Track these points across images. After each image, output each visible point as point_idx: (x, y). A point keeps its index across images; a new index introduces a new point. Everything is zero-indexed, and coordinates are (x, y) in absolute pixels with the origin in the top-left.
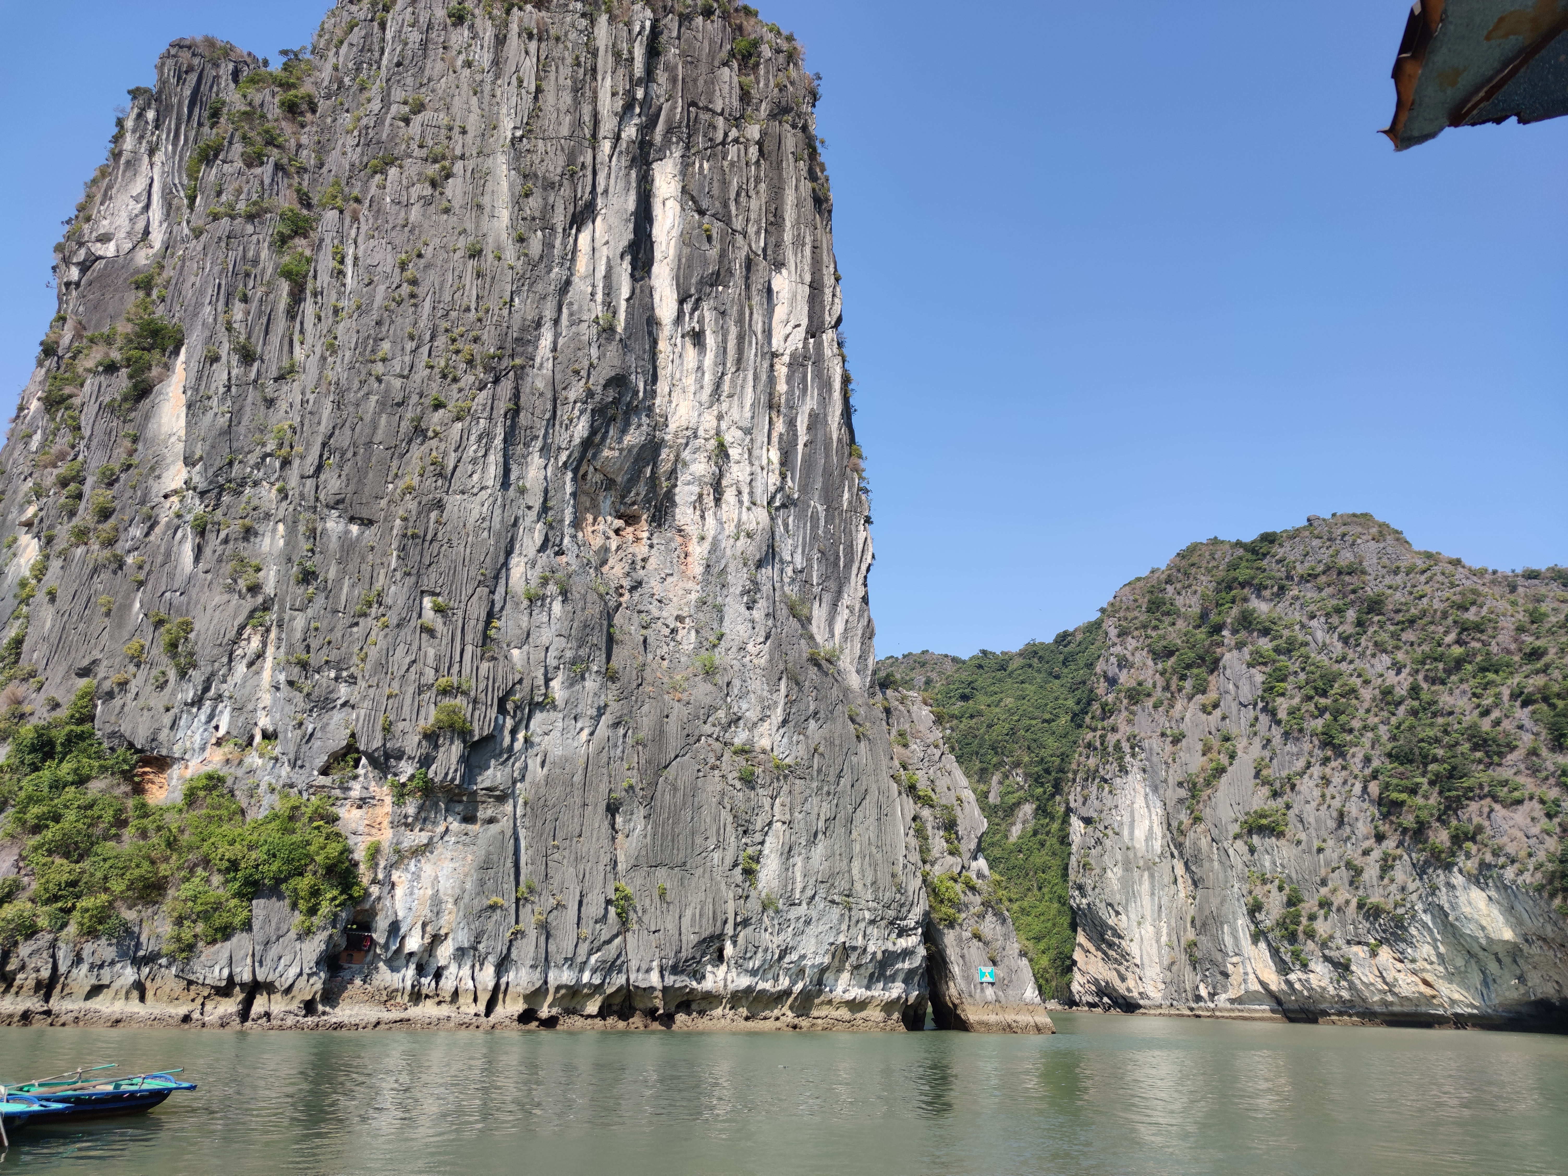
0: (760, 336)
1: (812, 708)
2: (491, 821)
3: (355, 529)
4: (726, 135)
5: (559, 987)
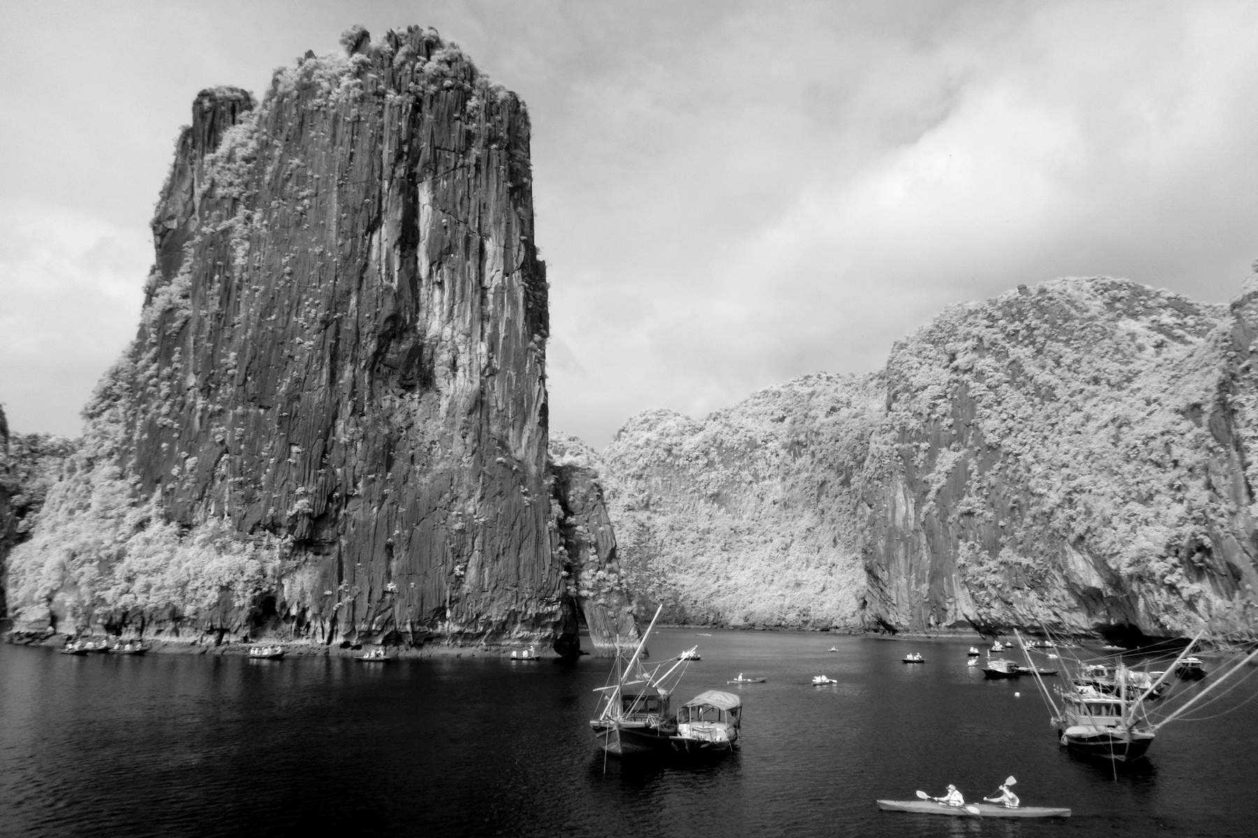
0: (474, 281)
2: (328, 554)
3: (262, 411)
4: (456, 164)
5: (360, 632)
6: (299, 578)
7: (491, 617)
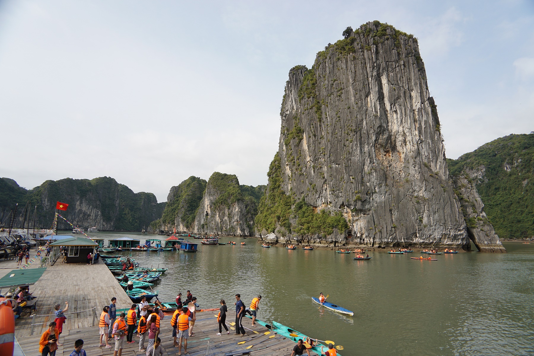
0: (409, 108)
1: (432, 186)
2: (368, 214)
3: (337, 166)
4: (395, 66)
5: (384, 242)
6: (359, 223)
7: (435, 236)
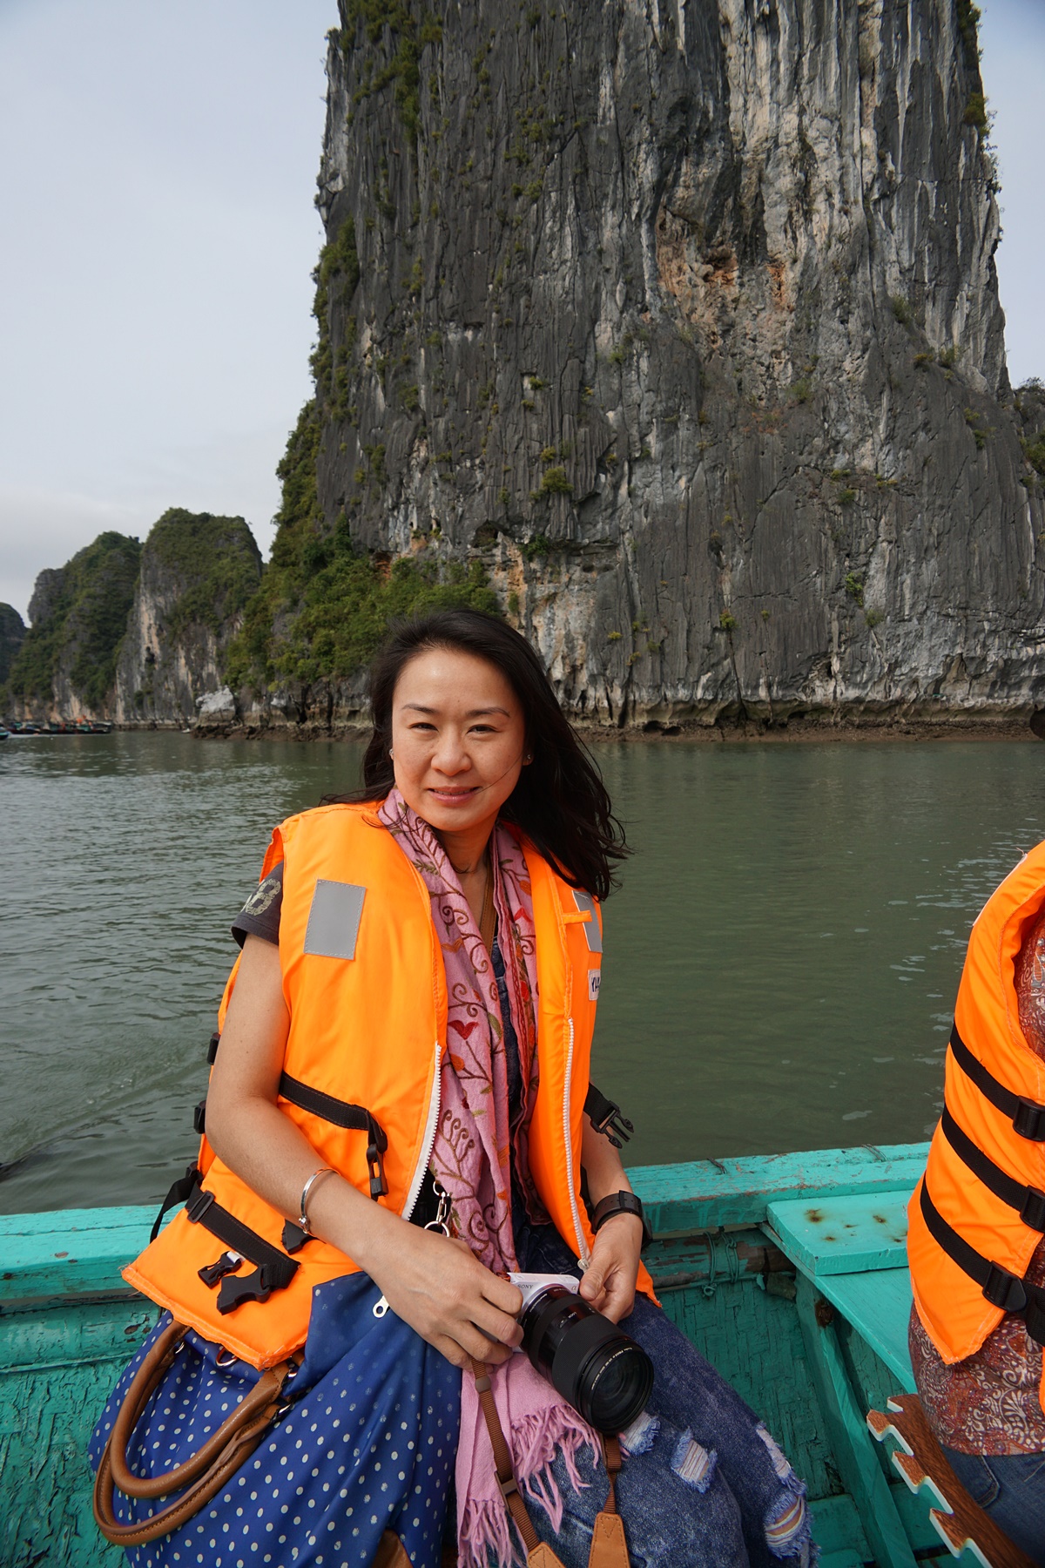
1: (921, 417)
5: (676, 703)
6: (560, 614)
7: (915, 669)
